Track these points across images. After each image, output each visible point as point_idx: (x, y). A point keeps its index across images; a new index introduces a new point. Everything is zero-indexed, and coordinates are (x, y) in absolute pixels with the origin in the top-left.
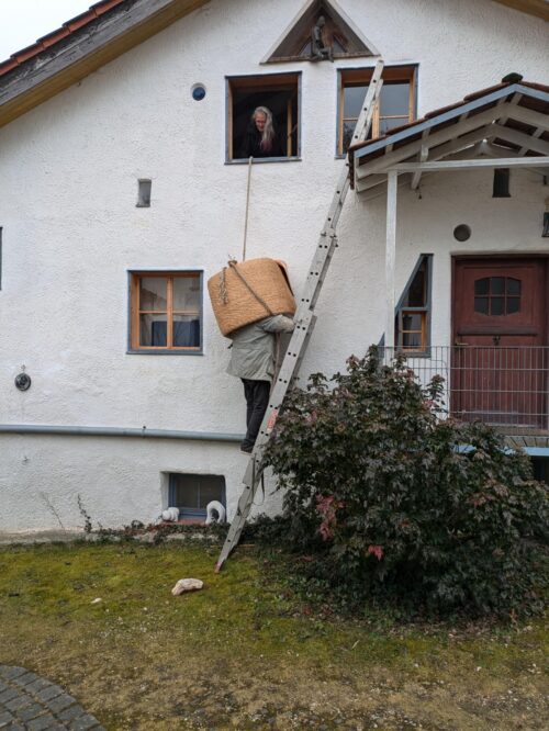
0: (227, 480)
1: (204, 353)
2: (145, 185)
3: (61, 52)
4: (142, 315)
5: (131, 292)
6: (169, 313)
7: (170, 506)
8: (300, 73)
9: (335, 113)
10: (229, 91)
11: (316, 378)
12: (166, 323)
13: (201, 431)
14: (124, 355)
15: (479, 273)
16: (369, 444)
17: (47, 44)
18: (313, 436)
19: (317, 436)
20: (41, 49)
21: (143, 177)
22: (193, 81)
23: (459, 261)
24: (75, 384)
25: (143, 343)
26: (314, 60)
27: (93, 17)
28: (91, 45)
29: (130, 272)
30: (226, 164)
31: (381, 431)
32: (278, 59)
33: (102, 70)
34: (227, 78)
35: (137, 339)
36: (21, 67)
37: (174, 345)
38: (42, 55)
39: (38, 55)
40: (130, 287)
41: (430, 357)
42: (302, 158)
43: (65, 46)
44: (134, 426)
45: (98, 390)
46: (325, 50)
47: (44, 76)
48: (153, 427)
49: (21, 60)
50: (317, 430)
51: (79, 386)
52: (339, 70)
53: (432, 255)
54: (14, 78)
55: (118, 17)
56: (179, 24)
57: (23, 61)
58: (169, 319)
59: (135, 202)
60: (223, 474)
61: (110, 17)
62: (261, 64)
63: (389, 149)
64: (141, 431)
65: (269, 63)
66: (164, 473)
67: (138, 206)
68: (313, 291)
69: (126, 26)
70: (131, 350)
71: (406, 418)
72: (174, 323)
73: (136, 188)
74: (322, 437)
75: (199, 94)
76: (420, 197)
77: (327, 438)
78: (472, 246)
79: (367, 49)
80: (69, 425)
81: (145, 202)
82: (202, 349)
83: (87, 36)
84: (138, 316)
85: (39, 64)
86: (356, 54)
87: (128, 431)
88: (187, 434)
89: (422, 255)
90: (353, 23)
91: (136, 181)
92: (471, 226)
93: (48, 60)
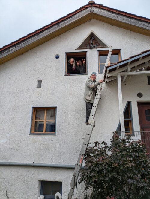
0: (63, 184)
1: (56, 134)
2: (40, 82)
3: (18, 46)
4: (36, 122)
5: (33, 114)
6: (45, 121)
7: (41, 195)
8: (87, 51)
9: (97, 62)
10: (66, 56)
11: (96, 143)
12: (43, 124)
13: (53, 164)
14: (29, 135)
15: (146, 108)
16: (127, 172)
17: (14, 44)
18: (103, 168)
19: (105, 168)
20: (13, 45)
21: (40, 79)
22: (56, 54)
23: (140, 104)
24: (10, 146)
25: (35, 131)
26: (91, 48)
27: (28, 37)
28: (27, 44)
29: (33, 107)
30: (65, 76)
31: (132, 166)
32: (80, 48)
33: (30, 51)
34: (66, 53)
35: (33, 130)
36: (6, 49)
37: (46, 132)
38: (12, 46)
39: (11, 46)
40: (32, 112)
41: (134, 136)
42: (88, 74)
43: (19, 44)
44: (30, 162)
45: (18, 148)
46: (94, 46)
47: (12, 52)
48: (37, 163)
49: (6, 47)
50: (105, 165)
51: (12, 147)
52: (98, 51)
53: (131, 102)
54: (3, 52)
55: (35, 37)
56: (53, 40)
57: (7, 48)
58: (45, 123)
59: (36, 86)
60: (62, 181)
61: (33, 37)
62: (75, 49)
63: (118, 68)
64: (32, 164)
65: (78, 49)
66: (39, 181)
67: (37, 88)
68: (95, 112)
69: (38, 39)
70: (31, 134)
71: (142, 160)
72: (46, 124)
73: (37, 83)
74: (107, 169)
75: (57, 57)
76: (125, 85)
77: (109, 169)
78: (143, 99)
79: (106, 45)
80: (7, 162)
81: (39, 86)
82: (55, 133)
83: (26, 42)
84: (35, 122)
85: (11, 49)
86: (103, 47)
87: (27, 164)
88: (49, 165)
89: (128, 102)
90: (102, 39)
91: (37, 80)
92: (143, 93)
93: (14, 47)
